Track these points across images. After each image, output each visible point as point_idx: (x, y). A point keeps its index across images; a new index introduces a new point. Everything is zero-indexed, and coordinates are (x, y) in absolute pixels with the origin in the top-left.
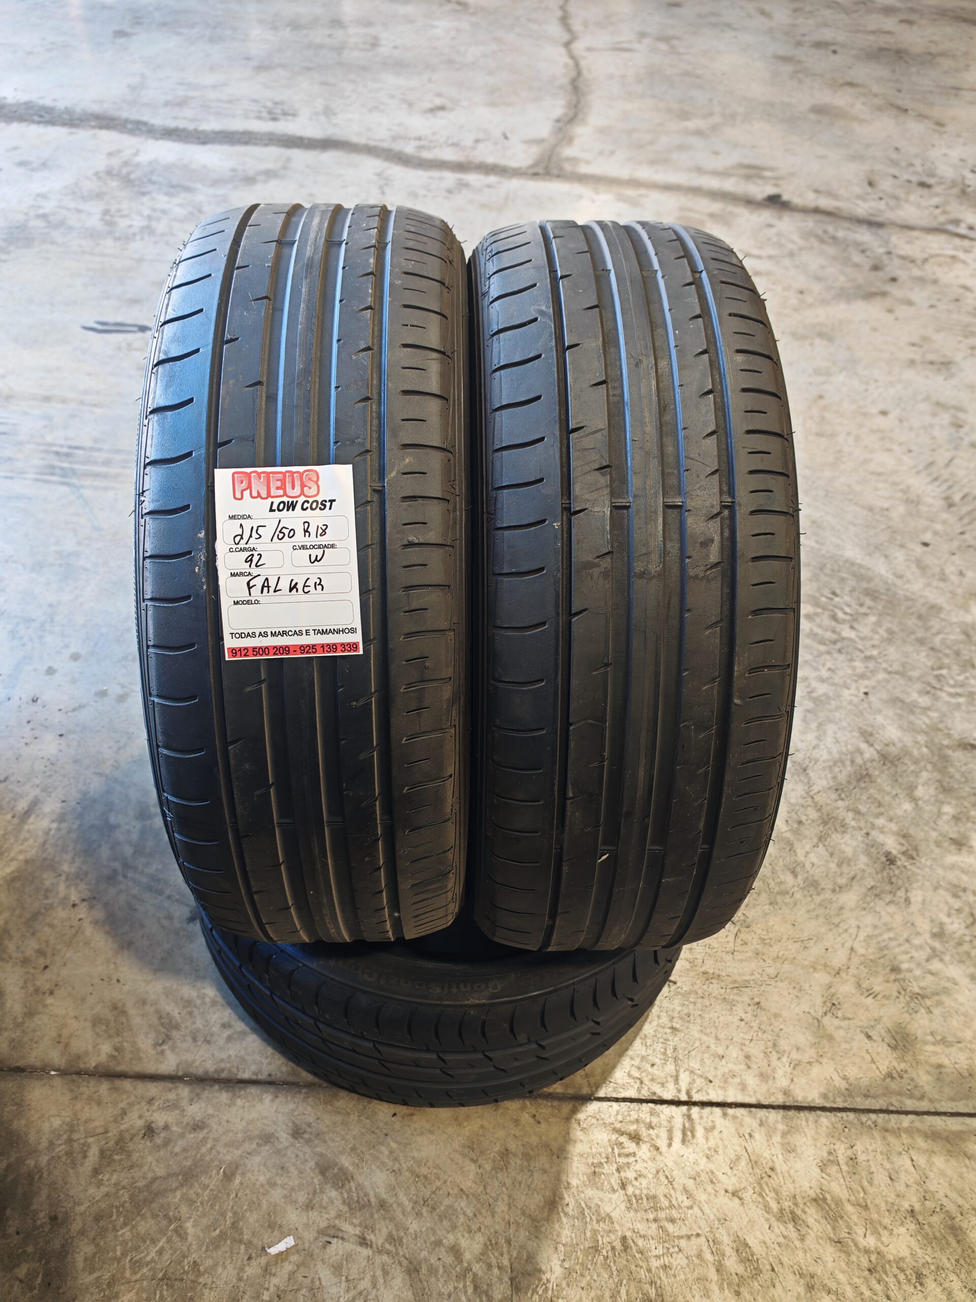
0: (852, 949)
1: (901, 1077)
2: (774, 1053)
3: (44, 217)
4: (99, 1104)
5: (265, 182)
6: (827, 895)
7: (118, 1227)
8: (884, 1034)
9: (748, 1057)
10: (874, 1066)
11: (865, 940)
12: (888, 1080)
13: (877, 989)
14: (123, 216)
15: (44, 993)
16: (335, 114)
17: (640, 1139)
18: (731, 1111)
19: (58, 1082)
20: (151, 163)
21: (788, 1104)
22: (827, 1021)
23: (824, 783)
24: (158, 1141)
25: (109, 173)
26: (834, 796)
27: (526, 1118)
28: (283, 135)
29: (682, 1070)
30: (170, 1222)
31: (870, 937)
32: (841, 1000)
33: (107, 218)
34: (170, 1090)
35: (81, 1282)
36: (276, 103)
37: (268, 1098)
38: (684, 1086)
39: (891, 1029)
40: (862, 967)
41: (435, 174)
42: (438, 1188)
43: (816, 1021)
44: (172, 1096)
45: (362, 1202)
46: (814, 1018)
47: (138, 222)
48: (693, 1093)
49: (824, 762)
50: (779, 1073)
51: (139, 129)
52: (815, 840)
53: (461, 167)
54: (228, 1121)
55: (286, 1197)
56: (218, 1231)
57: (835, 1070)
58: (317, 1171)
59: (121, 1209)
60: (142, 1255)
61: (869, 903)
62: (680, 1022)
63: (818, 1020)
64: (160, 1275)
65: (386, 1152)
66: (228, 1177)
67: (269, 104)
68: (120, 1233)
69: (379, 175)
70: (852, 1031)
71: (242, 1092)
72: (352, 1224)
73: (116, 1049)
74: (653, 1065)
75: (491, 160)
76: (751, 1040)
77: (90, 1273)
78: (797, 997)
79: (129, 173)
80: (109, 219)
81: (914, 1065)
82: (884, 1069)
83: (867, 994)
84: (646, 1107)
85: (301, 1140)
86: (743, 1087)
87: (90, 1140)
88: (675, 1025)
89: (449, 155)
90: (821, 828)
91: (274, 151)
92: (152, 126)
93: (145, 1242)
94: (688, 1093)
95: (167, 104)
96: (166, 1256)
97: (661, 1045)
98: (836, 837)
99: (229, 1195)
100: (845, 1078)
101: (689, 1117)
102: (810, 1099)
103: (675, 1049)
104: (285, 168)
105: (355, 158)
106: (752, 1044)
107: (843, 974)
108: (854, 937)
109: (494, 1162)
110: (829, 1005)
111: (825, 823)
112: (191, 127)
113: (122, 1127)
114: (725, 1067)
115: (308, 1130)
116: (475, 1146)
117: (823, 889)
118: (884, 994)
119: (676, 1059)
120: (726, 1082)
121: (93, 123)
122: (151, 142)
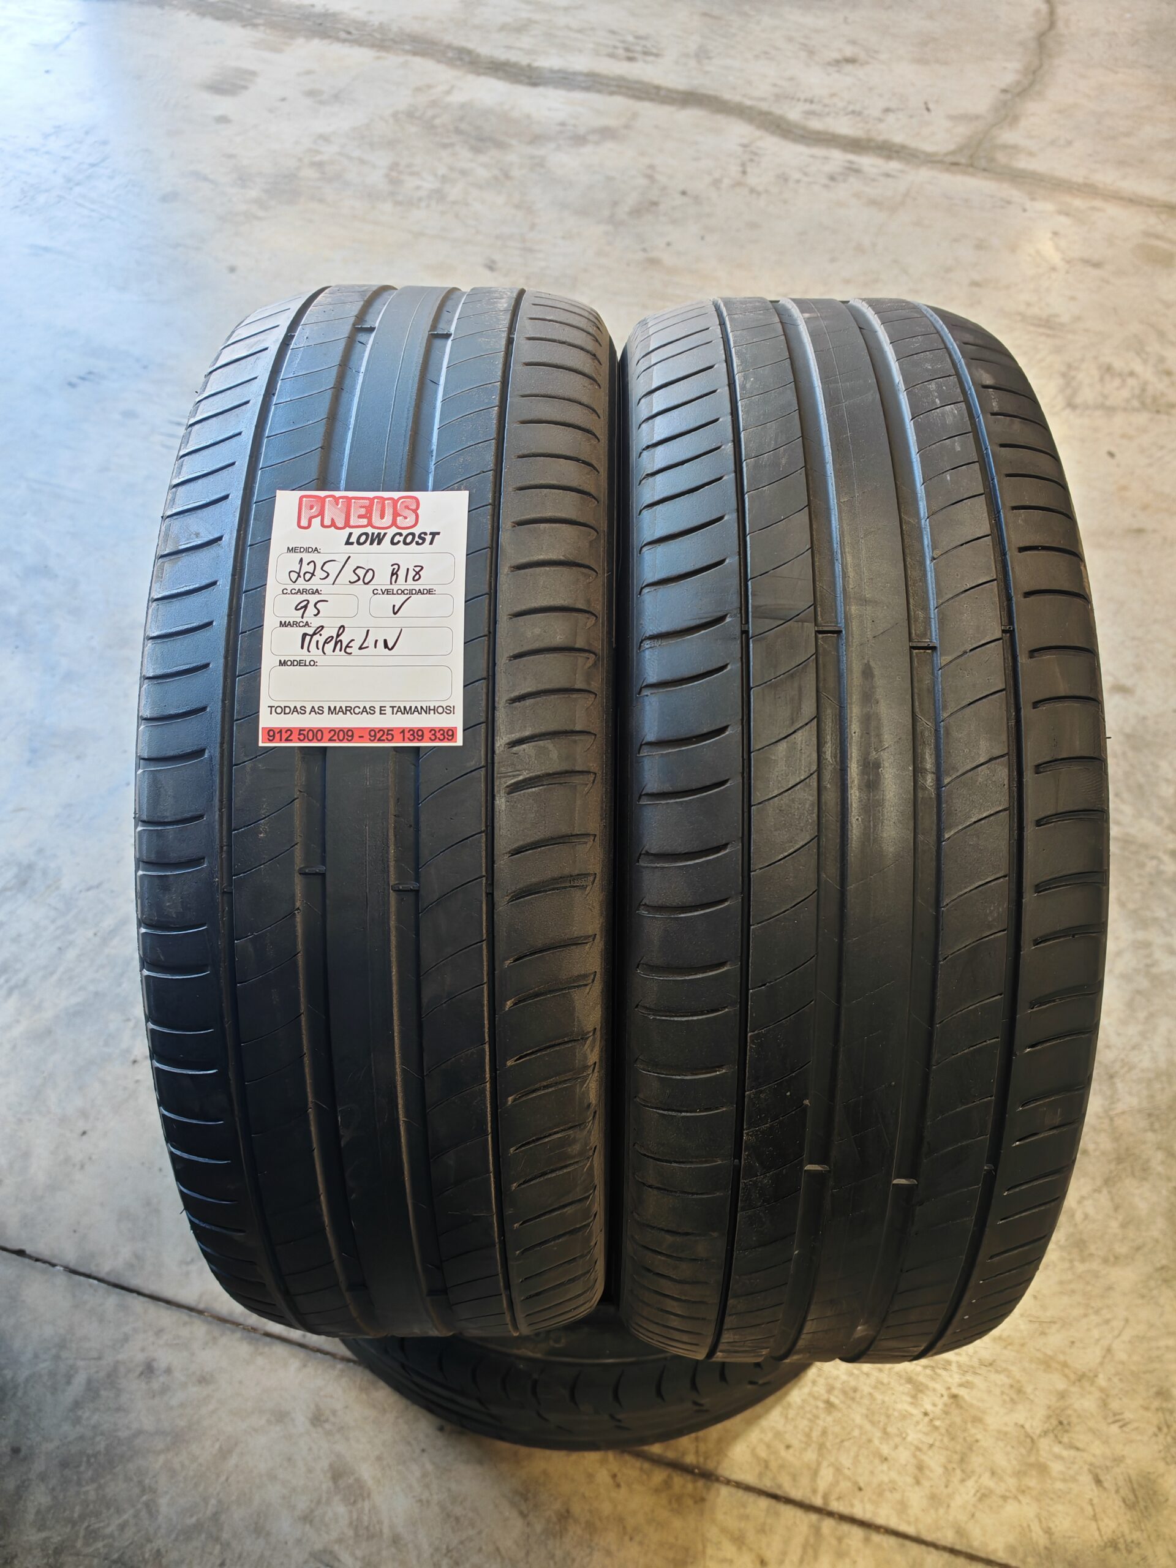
0: (1109, 1350)
1: (1129, 1552)
2: (958, 1472)
3: (320, 165)
4: (101, 1320)
5: (597, 143)
6: (1095, 1265)
7: (84, 1483)
8: (1121, 1483)
9: (920, 1467)
10: (1094, 1525)
11: (1130, 1342)
12: (1110, 1550)
13: (1128, 1415)
14: (413, 174)
15: (74, 1165)
16: (709, 58)
17: (743, 1543)
18: (876, 1538)
19: (61, 1279)
20: (463, 106)
21: (958, 1547)
22: (1044, 1444)
23: (1134, 1102)
24: (156, 1385)
25: (410, 115)
26: (1143, 1123)
27: (603, 1476)
28: (637, 82)
29: (825, 1464)
30: (143, 1491)
31: (1141, 1338)
32: (1074, 1420)
33: (394, 174)
34: (185, 1324)
35: (25, 1538)
36: (637, 37)
37: (294, 1364)
38: (823, 1484)
39: (1134, 1478)
40: (1116, 1380)
41: (819, 151)
42: (470, 1539)
43: (1029, 1440)
44: (185, 1332)
45: (371, 1528)
46: (1027, 1435)
47: (429, 183)
48: (833, 1497)
49: (1143, 1070)
50: (958, 1501)
51: (461, 59)
52: (1099, 1182)
53: (855, 145)
54: (241, 1382)
55: (284, 1497)
56: (194, 1520)
57: (1038, 1517)
58: (329, 1475)
59: (92, 1460)
60: (102, 1524)
61: (1151, 1290)
62: (841, 1397)
63: (1033, 1441)
64: (115, 1556)
65: (418, 1474)
66: (224, 1454)
67: (630, 38)
68: (84, 1489)
69: (744, 146)
70: (1076, 1467)
71: (267, 1349)
72: (353, 1554)
73: (137, 1257)
74: (788, 1447)
75: (898, 139)
76: (931, 1446)
77: (39, 1530)
78: (1012, 1400)
79: (434, 117)
80: (395, 175)
81: (1152, 1538)
82: (1108, 1533)
83: (1110, 1420)
84: (764, 1503)
85: (320, 1430)
86: (902, 1507)
87: (81, 1363)
88: (833, 1399)
89: (844, 127)
90: (1113, 1166)
91: (619, 102)
92: (478, 55)
93: (108, 1508)
94: (826, 1497)
95: (503, 28)
96: (129, 1533)
97: (805, 1422)
98: (1129, 1184)
99: (218, 1476)
100: (1048, 1532)
101: (817, 1531)
102: (992, 1546)
103: (824, 1432)
104: (627, 127)
105: (721, 120)
106: (930, 1453)
107: (1086, 1384)
108: (1116, 1332)
109: (548, 1521)
110: (1054, 1422)
111: (1119, 1160)
112: (524, 61)
113: (120, 1357)
114: (884, 1473)
115: (332, 1419)
116: (530, 1495)
117: (1091, 1255)
118: (1136, 1425)
119: (821, 1446)
120: (881, 1494)
121: (407, 47)
122: (471, 77)
